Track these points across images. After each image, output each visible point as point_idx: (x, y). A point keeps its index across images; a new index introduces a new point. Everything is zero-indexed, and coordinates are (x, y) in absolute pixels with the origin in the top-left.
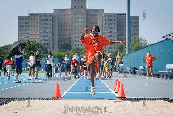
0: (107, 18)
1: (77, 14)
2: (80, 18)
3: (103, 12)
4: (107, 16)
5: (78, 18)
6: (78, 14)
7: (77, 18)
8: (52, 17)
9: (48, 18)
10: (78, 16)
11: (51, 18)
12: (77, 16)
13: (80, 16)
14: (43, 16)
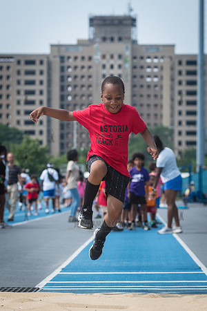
0: (185, 68)
1: (108, 57)
2: (116, 67)
3: (173, 50)
4: (184, 63)
5: (112, 67)
6: (112, 57)
7: (108, 66)
8: (45, 63)
9: (37, 68)
10: (112, 62)
11: (44, 68)
12: (108, 61)
13: (116, 62)
14: (23, 63)
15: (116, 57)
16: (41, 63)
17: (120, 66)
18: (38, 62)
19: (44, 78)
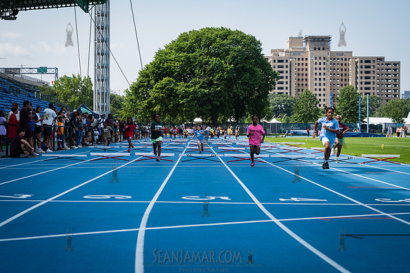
1: (318, 58)
2: (322, 64)
3: (352, 55)
6: (320, 58)
7: (318, 63)
9: (284, 64)
11: (288, 64)
13: (322, 61)
14: (276, 61)
15: (322, 58)
16: (287, 61)
17: (324, 63)
18: (285, 61)
19: (288, 69)
